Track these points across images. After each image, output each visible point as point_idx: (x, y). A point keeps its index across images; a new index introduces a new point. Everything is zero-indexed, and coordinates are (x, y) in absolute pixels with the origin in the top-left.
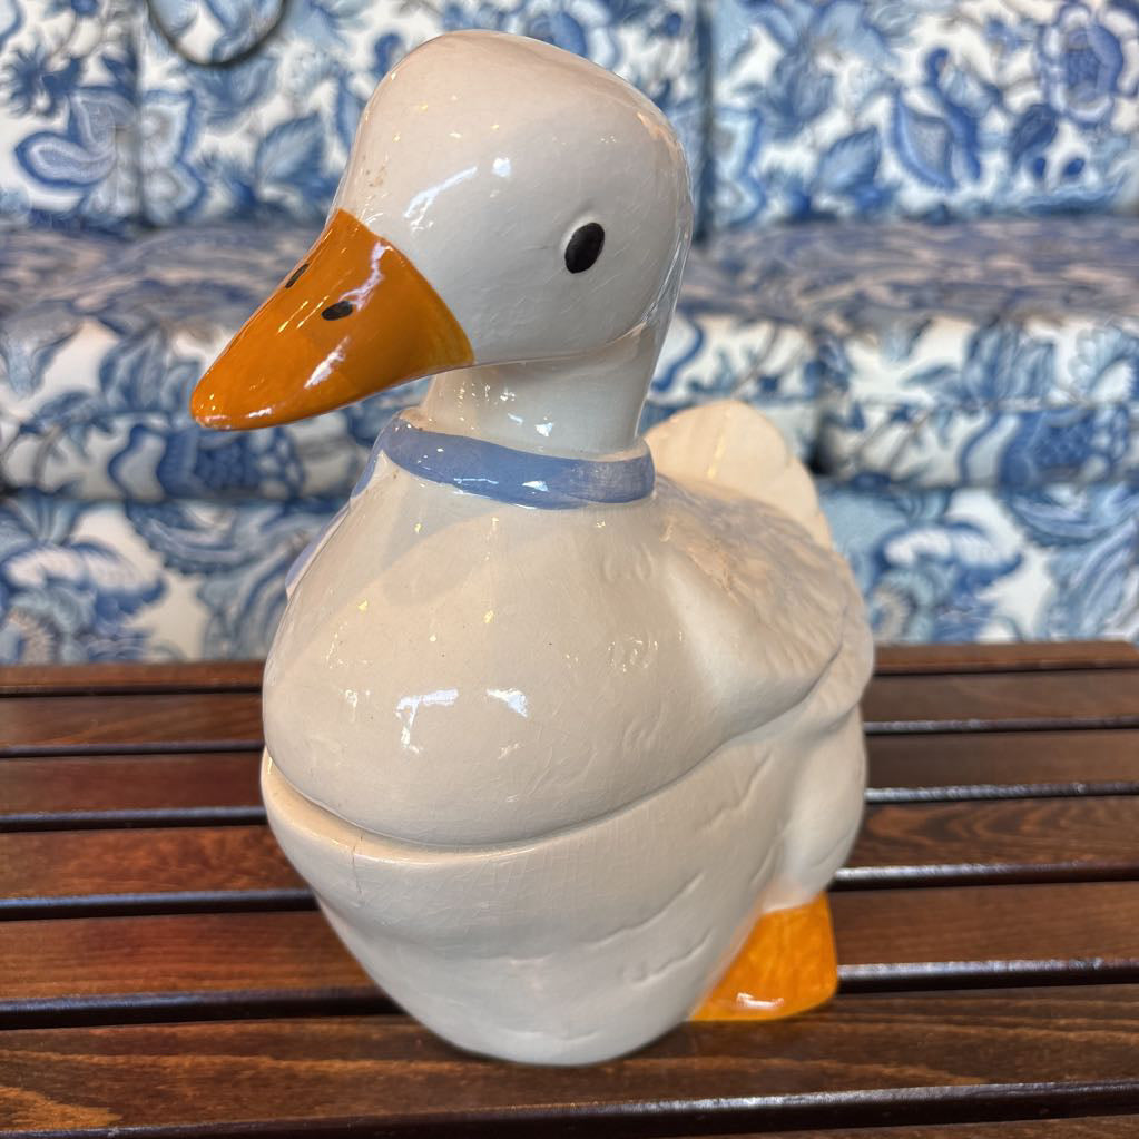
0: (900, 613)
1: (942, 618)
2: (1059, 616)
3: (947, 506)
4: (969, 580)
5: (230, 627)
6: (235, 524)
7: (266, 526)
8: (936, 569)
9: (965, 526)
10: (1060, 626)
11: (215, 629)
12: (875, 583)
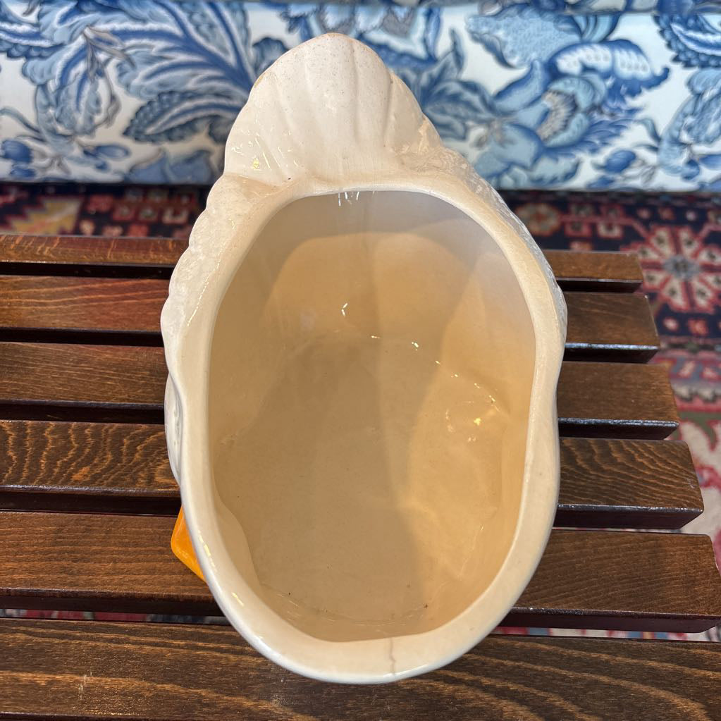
0: (563, 112)
1: (597, 117)
2: (690, 120)
3: (613, 27)
4: (624, 89)
5: (52, 98)
6: (40, 16)
7: (64, 19)
8: (595, 78)
9: (626, 44)
10: (689, 129)
11: (41, 99)
12: (546, 89)
